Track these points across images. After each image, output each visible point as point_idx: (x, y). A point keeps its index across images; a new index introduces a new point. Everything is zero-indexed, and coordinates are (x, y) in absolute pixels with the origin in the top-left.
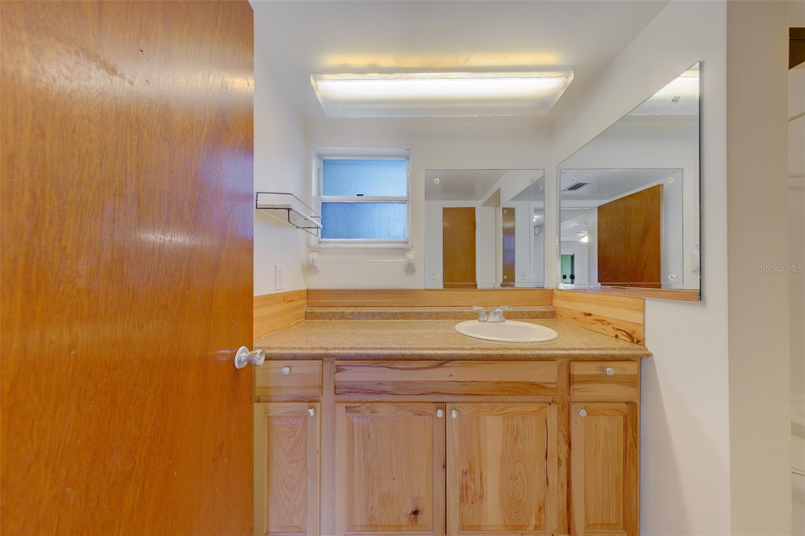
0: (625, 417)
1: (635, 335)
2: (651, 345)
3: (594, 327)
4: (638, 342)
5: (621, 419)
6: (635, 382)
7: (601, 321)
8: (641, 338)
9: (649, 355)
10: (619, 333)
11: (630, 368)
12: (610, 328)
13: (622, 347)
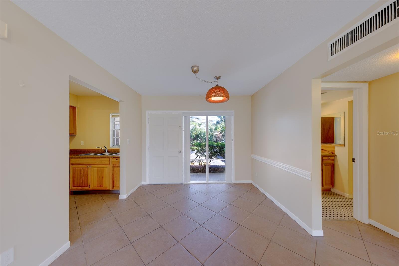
0: (332, 166)
1: (333, 153)
2: (336, 154)
3: (324, 152)
4: (334, 154)
5: (331, 166)
6: (333, 160)
7: (326, 151)
8: (334, 153)
9: (336, 156)
10: (330, 153)
11: (333, 158)
12: (328, 152)
13: (331, 154)
